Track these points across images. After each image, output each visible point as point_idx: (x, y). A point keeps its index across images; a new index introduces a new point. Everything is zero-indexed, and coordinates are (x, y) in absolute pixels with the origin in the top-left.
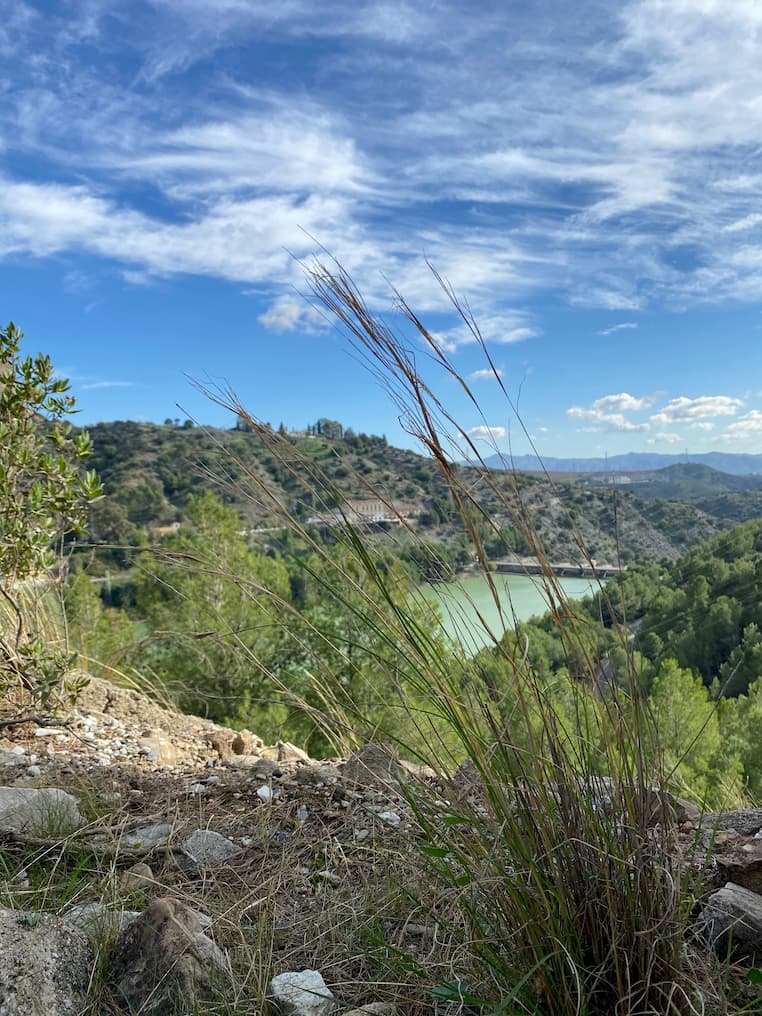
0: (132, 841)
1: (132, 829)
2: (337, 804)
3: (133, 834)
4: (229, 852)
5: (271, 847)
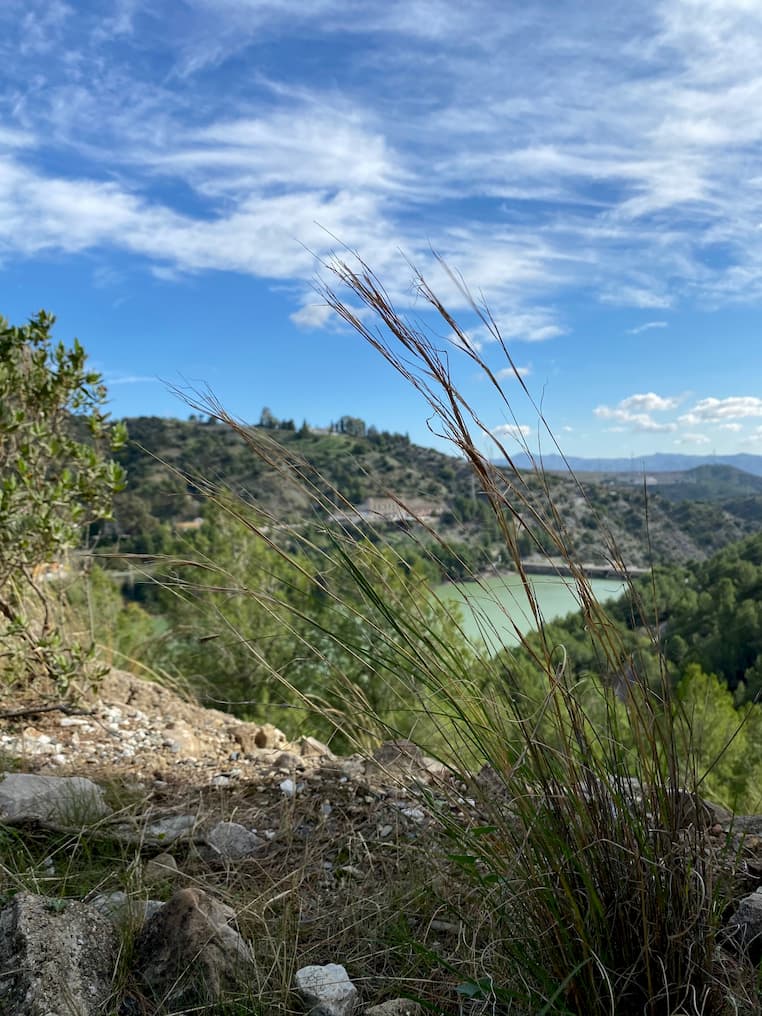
0: (157, 831)
1: (156, 820)
2: (361, 800)
3: (157, 824)
4: (252, 844)
5: (294, 841)
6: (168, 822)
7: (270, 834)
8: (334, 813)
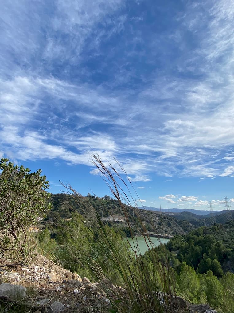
0: (38, 303)
1: (38, 300)
2: (94, 296)
3: (38, 301)
4: (63, 309)
5: (74, 308)
6: (42, 301)
7: (68, 306)
8: (86, 300)
